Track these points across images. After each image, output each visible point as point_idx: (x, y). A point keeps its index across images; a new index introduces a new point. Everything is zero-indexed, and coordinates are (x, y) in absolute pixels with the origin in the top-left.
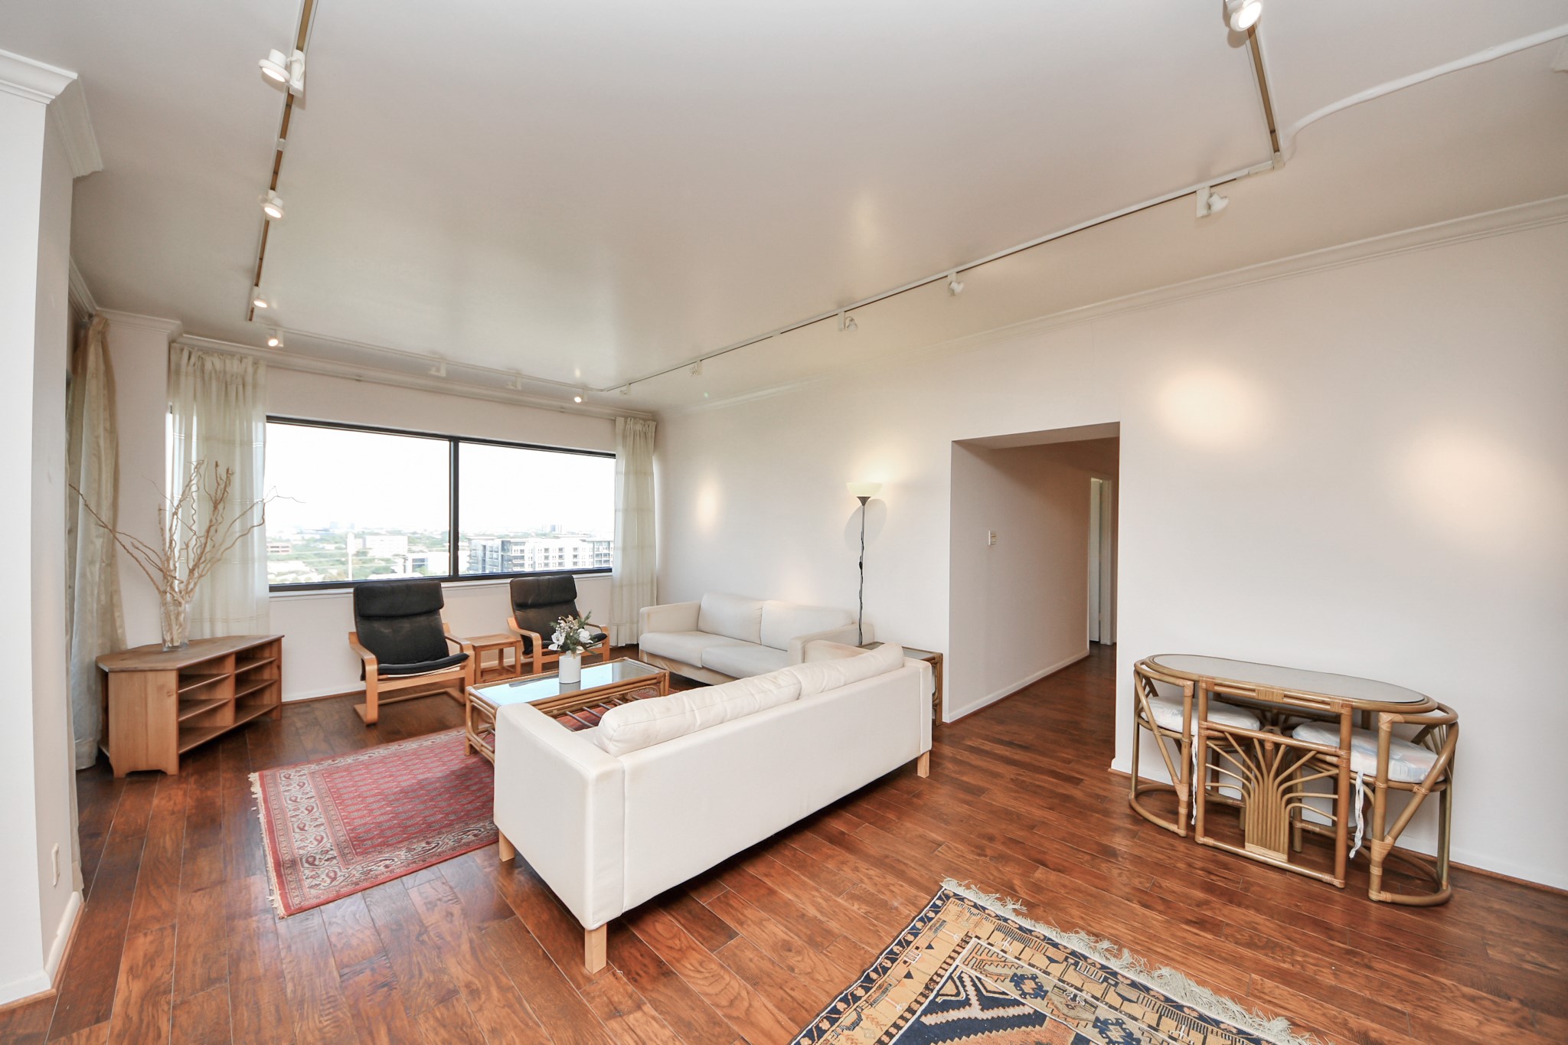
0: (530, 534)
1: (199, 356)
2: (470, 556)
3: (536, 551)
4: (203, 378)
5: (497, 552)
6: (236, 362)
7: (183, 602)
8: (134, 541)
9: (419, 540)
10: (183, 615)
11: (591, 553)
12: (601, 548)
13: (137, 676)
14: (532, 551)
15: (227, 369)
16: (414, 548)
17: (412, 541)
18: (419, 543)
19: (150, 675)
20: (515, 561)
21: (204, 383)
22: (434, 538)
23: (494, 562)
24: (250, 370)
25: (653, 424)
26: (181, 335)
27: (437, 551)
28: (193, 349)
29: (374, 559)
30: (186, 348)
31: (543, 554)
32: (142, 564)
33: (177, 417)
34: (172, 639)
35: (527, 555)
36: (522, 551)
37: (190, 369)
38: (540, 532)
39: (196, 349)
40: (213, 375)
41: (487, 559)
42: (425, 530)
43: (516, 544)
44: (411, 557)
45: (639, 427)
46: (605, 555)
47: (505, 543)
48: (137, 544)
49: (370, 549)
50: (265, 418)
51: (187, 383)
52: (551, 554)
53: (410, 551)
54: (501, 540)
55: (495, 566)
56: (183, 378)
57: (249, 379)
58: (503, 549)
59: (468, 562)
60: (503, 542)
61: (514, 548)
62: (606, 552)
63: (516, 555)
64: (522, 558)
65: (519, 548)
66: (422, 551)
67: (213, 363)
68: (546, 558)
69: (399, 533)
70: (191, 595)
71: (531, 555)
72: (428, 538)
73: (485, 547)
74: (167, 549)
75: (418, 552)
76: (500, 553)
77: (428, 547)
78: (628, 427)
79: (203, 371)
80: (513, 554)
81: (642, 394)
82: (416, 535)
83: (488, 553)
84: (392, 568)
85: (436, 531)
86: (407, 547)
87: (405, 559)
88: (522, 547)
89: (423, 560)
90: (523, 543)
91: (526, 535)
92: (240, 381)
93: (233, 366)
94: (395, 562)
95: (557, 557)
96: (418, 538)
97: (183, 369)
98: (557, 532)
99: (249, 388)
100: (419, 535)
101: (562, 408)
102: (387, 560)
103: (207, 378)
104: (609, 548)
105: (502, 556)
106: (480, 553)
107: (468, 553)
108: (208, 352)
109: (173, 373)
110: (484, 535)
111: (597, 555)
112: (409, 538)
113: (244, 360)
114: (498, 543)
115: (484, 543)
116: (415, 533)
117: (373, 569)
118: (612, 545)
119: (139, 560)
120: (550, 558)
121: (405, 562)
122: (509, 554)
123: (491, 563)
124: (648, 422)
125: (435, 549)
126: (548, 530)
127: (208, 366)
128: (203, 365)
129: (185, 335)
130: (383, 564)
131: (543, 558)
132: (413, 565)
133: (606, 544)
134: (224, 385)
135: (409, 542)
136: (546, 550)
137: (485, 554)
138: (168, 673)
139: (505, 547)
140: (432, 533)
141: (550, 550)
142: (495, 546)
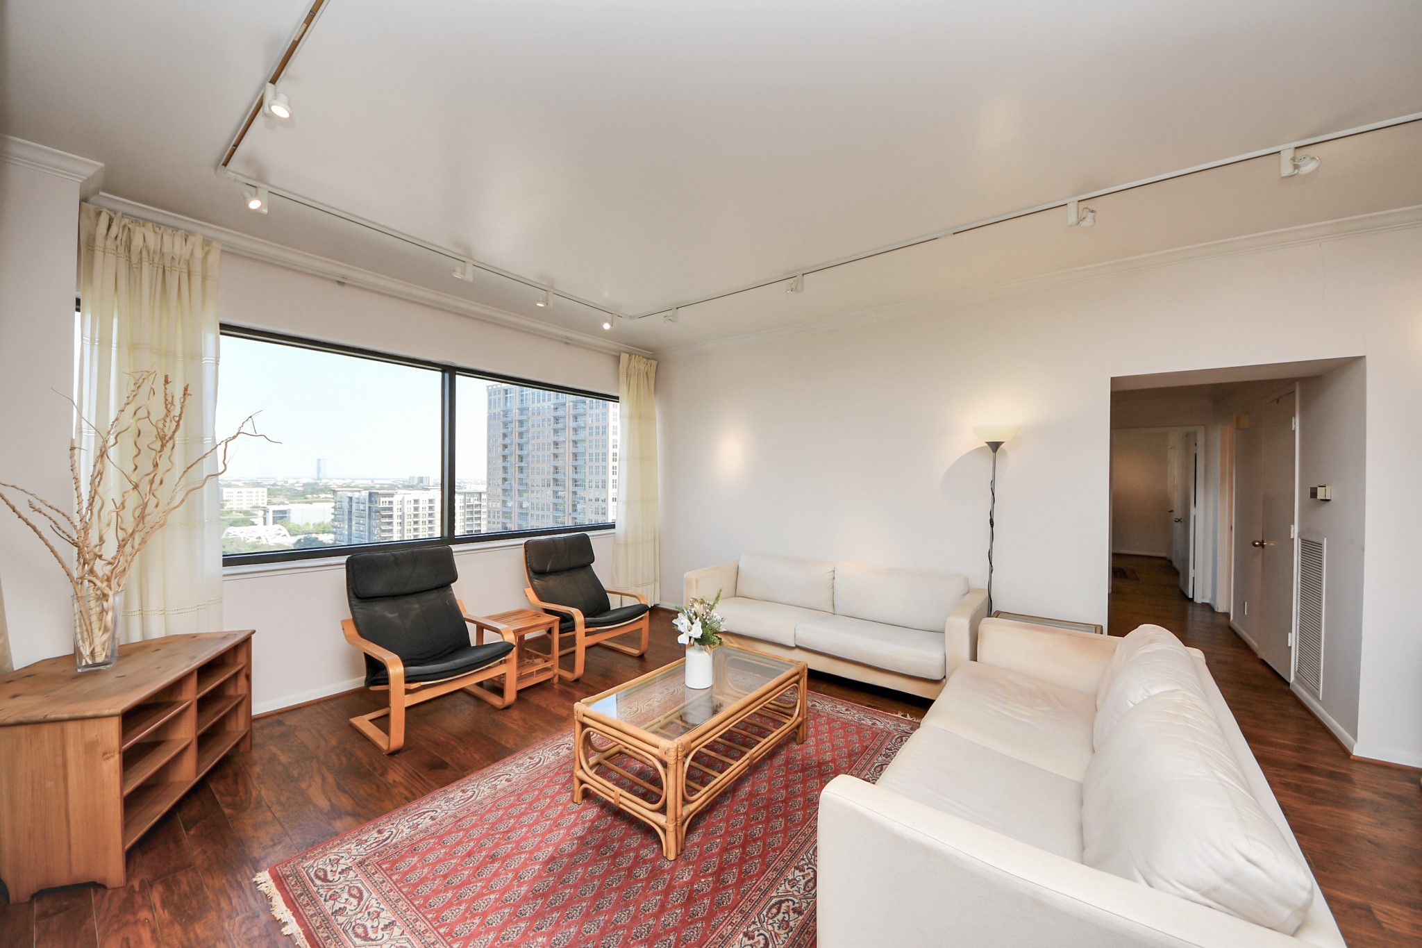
0: (397, 486)
1: (125, 226)
2: (334, 508)
3: (406, 503)
4: (129, 260)
5: (365, 503)
6: (178, 241)
7: (111, 593)
8: (32, 499)
9: (279, 492)
10: (110, 614)
11: (462, 504)
12: (472, 499)
13: (46, 731)
14: (402, 502)
15: (166, 250)
16: (274, 500)
17: (272, 492)
18: (279, 495)
19: (71, 728)
20: (383, 513)
21: (130, 267)
22: (296, 490)
23: (360, 513)
24: (199, 253)
25: (654, 363)
26: (96, 192)
27: (299, 503)
28: (115, 214)
29: (231, 512)
30: (105, 210)
31: (412, 505)
32: (43, 534)
33: (88, 317)
34: (92, 653)
35: (396, 506)
36: (391, 502)
37: (110, 243)
38: (406, 484)
39: (119, 215)
40: (145, 254)
41: (354, 510)
42: (286, 482)
43: (385, 495)
44: (272, 508)
45: (642, 367)
46: (476, 506)
47: (373, 495)
48: (38, 505)
49: (227, 501)
50: (218, 326)
51: (106, 264)
52: (421, 505)
53: (269, 503)
54: (367, 492)
55: (362, 517)
56: (99, 256)
57: (197, 267)
58: (370, 501)
59: (333, 514)
60: (370, 494)
61: (382, 499)
62: (477, 503)
63: (384, 506)
64: (391, 509)
65: (388, 499)
66: (284, 504)
67: (144, 237)
68: (416, 509)
69: (258, 485)
70: (123, 582)
71: (400, 506)
72: (289, 490)
73: (351, 498)
74: (84, 511)
75: (279, 504)
76: (367, 505)
77: (289, 499)
78: (632, 364)
79: (128, 248)
80: (381, 506)
81: (656, 328)
82: (276, 487)
83: (354, 505)
84: (252, 520)
85: (298, 483)
86: (266, 499)
87: (266, 511)
88: (390, 499)
89: (284, 512)
90: (392, 495)
91: (392, 487)
92: (184, 267)
93: (175, 246)
94: (255, 515)
95: (427, 508)
96: (278, 490)
97: (99, 242)
98: (425, 484)
99: (197, 280)
100: (280, 487)
101: (567, 338)
102: (246, 513)
103: (135, 260)
104: (480, 499)
105: (370, 507)
106: (346, 505)
107: (333, 504)
108: (137, 220)
109: (86, 248)
110: (348, 486)
111: (469, 506)
112: (268, 490)
113: (191, 239)
114: (365, 494)
115: (349, 494)
116: (275, 485)
117: (231, 521)
118: (484, 497)
119: (39, 529)
120: (421, 509)
121: (265, 514)
122: (377, 505)
123: (358, 515)
124: (651, 361)
125: (296, 501)
126: (416, 482)
127: (137, 241)
128: (130, 240)
129: (102, 193)
130: (242, 516)
131: (413, 509)
132: (274, 517)
133: (478, 495)
134: (161, 271)
135: (269, 494)
136: (416, 501)
137: (351, 506)
138: (105, 722)
139: (373, 499)
140: (293, 484)
141: (421, 502)
142: (362, 498)
